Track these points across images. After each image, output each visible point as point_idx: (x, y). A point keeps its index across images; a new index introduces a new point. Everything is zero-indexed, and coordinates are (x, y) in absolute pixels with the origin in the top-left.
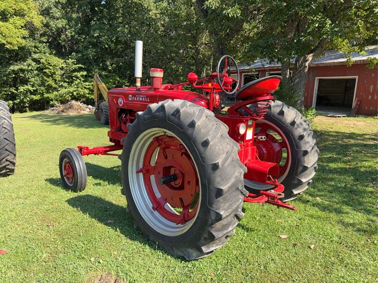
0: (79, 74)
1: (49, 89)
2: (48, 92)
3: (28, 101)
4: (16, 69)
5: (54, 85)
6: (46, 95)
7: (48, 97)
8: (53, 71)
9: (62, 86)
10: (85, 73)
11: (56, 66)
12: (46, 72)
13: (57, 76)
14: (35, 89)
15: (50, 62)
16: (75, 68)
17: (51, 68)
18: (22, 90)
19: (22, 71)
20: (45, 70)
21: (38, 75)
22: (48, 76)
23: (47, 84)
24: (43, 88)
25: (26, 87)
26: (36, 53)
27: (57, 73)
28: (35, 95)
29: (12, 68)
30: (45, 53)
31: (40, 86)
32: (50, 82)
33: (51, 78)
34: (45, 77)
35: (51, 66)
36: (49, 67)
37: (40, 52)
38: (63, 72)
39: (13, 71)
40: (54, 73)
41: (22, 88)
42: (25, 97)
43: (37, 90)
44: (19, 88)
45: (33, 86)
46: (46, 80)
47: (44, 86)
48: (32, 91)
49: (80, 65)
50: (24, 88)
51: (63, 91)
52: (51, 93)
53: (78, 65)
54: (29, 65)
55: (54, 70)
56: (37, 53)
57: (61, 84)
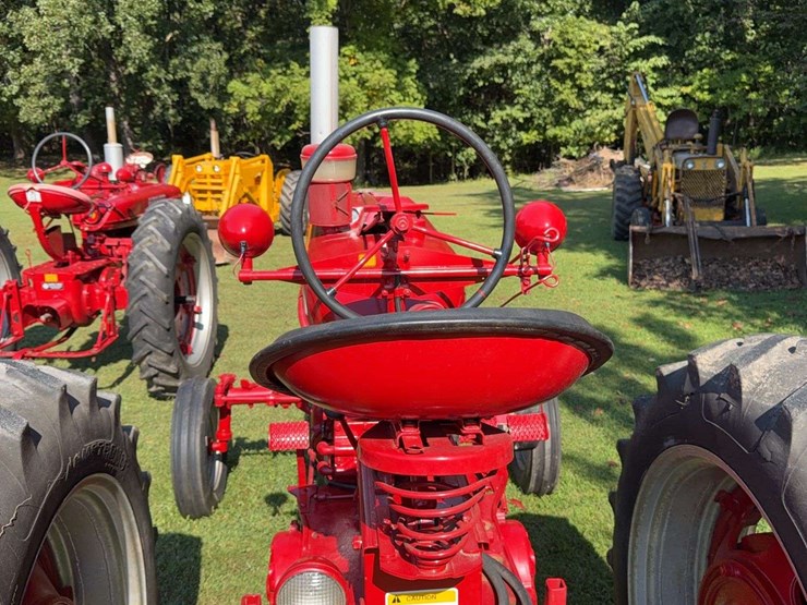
0: (644, 65)
1: (563, 113)
2: (558, 122)
3: (509, 148)
4: (486, 66)
5: (574, 103)
6: (551, 132)
7: (555, 137)
8: (575, 63)
9: (595, 103)
10: (662, 61)
11: (585, 47)
12: (555, 68)
13: (583, 76)
14: (528, 115)
15: (570, 36)
16: (635, 48)
17: (572, 52)
18: (498, 120)
19: (502, 69)
20: (554, 62)
21: (539, 76)
22: (562, 78)
23: (557, 99)
24: (546, 112)
25: (509, 110)
26: (542, 16)
27: (585, 67)
28: (527, 131)
29: (477, 63)
30: (564, 13)
31: (540, 107)
32: (567, 94)
33: (569, 83)
34: (554, 83)
35: (573, 47)
36: (567, 50)
37: (552, 12)
38: (603, 62)
39: (481, 70)
40: (579, 68)
41: (499, 113)
42: (505, 137)
43: (532, 117)
44: (493, 114)
45: (524, 106)
46: (557, 89)
47: (551, 107)
48: (521, 120)
49: (652, 38)
50: (503, 113)
51: (594, 118)
52: (564, 124)
53: (645, 39)
54: (517, 52)
55: (578, 59)
56: (546, 14)
57: (592, 99)
